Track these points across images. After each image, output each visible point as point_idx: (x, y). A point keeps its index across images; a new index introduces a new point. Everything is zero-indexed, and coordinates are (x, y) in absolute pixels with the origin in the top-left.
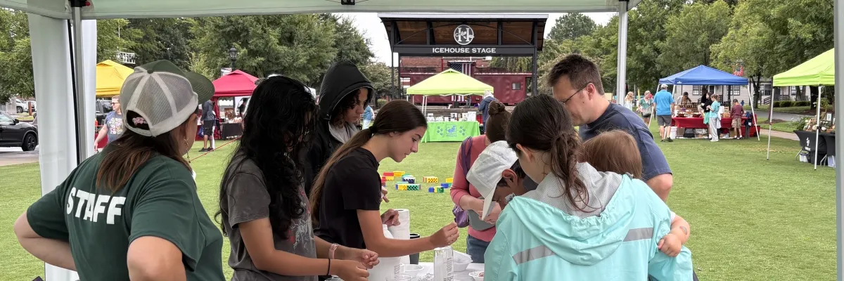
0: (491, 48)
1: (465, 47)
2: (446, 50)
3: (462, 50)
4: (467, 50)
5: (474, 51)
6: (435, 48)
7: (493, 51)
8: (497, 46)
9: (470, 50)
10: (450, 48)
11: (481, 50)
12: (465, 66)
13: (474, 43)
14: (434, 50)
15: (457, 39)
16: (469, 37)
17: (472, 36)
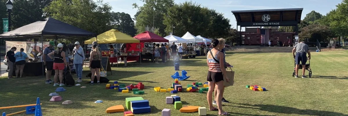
2: (259, 24)
3: (265, 24)
5: (270, 24)
7: (278, 24)
8: (280, 22)
11: (273, 24)
12: (267, 30)
13: (270, 21)
14: (254, 24)
15: (263, 19)
16: (268, 19)
17: (270, 18)
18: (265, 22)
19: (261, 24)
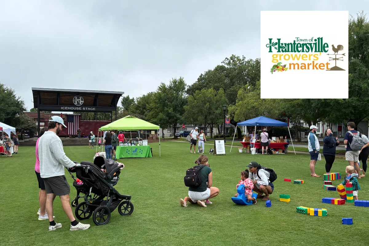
0: (93, 108)
1: (79, 107)
2: (68, 108)
3: (78, 109)
4: (80, 109)
5: (84, 109)
6: (62, 107)
7: (94, 109)
8: (96, 107)
9: (82, 109)
10: (71, 107)
11: (87, 109)
12: (75, 116)
13: (84, 105)
14: (62, 108)
15: (75, 102)
16: (81, 102)
17: (83, 102)
18: (77, 106)
19: (72, 108)
